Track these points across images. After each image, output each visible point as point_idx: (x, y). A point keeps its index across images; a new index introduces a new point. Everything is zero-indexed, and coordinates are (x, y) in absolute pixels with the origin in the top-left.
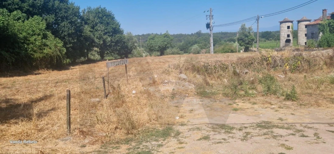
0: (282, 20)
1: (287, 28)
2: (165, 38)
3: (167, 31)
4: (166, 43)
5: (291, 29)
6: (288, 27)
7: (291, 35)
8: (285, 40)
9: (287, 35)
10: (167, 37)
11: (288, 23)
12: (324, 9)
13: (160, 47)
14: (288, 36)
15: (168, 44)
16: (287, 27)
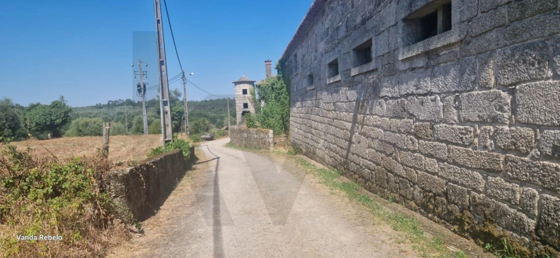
0: (237, 80)
1: (242, 93)
2: (53, 110)
3: (62, 97)
4: (53, 118)
5: (249, 95)
6: (245, 92)
7: (249, 104)
8: (241, 112)
9: (242, 105)
10: (58, 108)
11: (242, 85)
12: (267, 60)
13: (40, 124)
14: (246, 106)
15: (57, 119)
16: (242, 91)
